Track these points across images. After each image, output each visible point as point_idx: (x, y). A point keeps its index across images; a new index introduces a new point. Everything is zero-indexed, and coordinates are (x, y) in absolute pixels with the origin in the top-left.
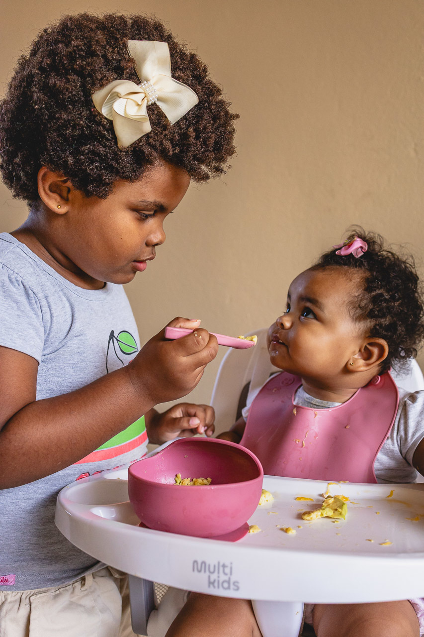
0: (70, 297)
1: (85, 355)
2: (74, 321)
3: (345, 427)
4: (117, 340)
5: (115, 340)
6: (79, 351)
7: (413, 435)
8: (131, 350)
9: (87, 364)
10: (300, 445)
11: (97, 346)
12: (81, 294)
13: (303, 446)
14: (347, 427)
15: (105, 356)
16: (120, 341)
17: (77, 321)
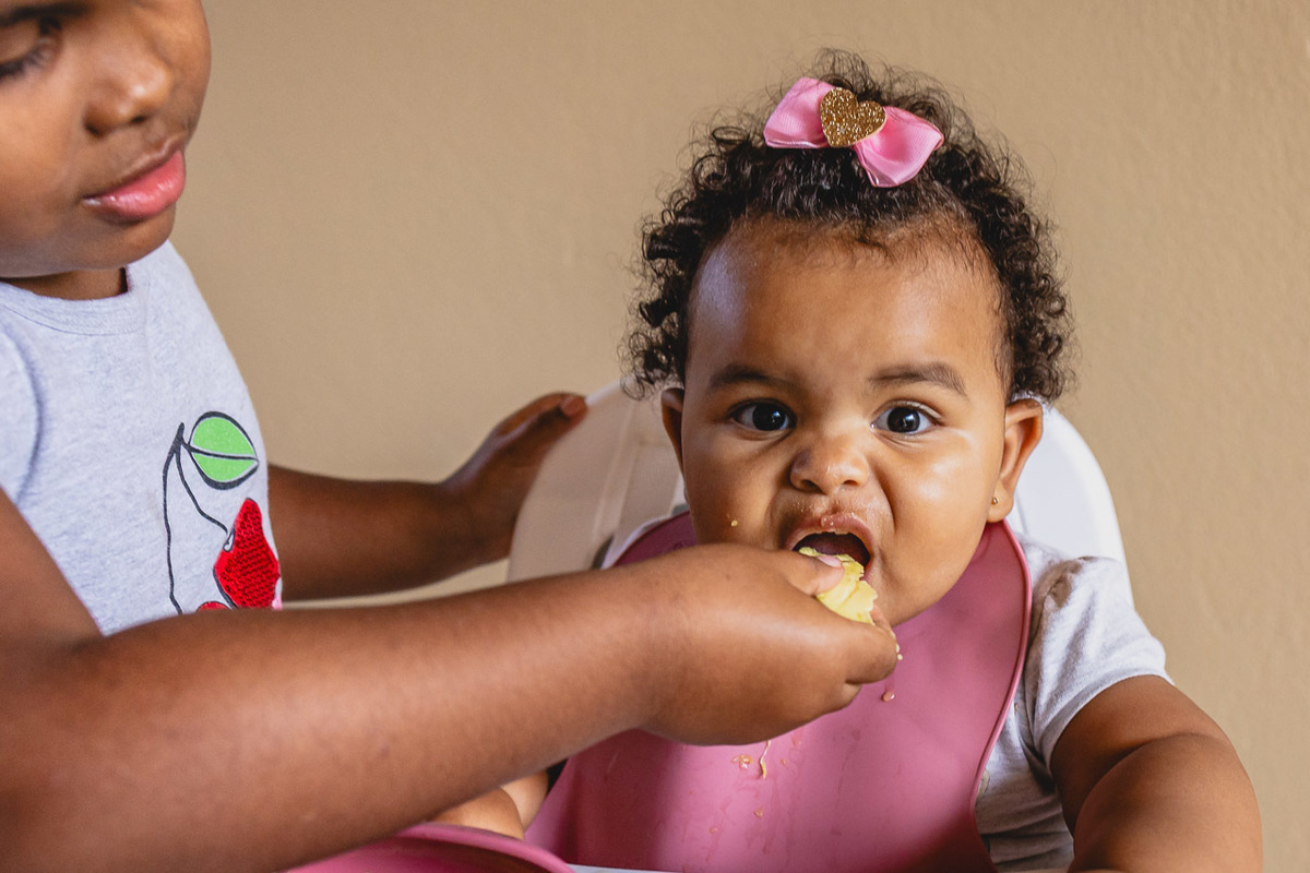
0: (28, 341)
1: (89, 535)
2: (47, 425)
3: (882, 698)
4: (191, 450)
5: (183, 450)
6: (65, 526)
7: (1051, 703)
8: (238, 470)
9: (103, 563)
10: (755, 772)
11: (127, 494)
12: (67, 323)
13: (761, 772)
14: (886, 698)
15: (158, 518)
16: (198, 451)
17: (55, 424)
